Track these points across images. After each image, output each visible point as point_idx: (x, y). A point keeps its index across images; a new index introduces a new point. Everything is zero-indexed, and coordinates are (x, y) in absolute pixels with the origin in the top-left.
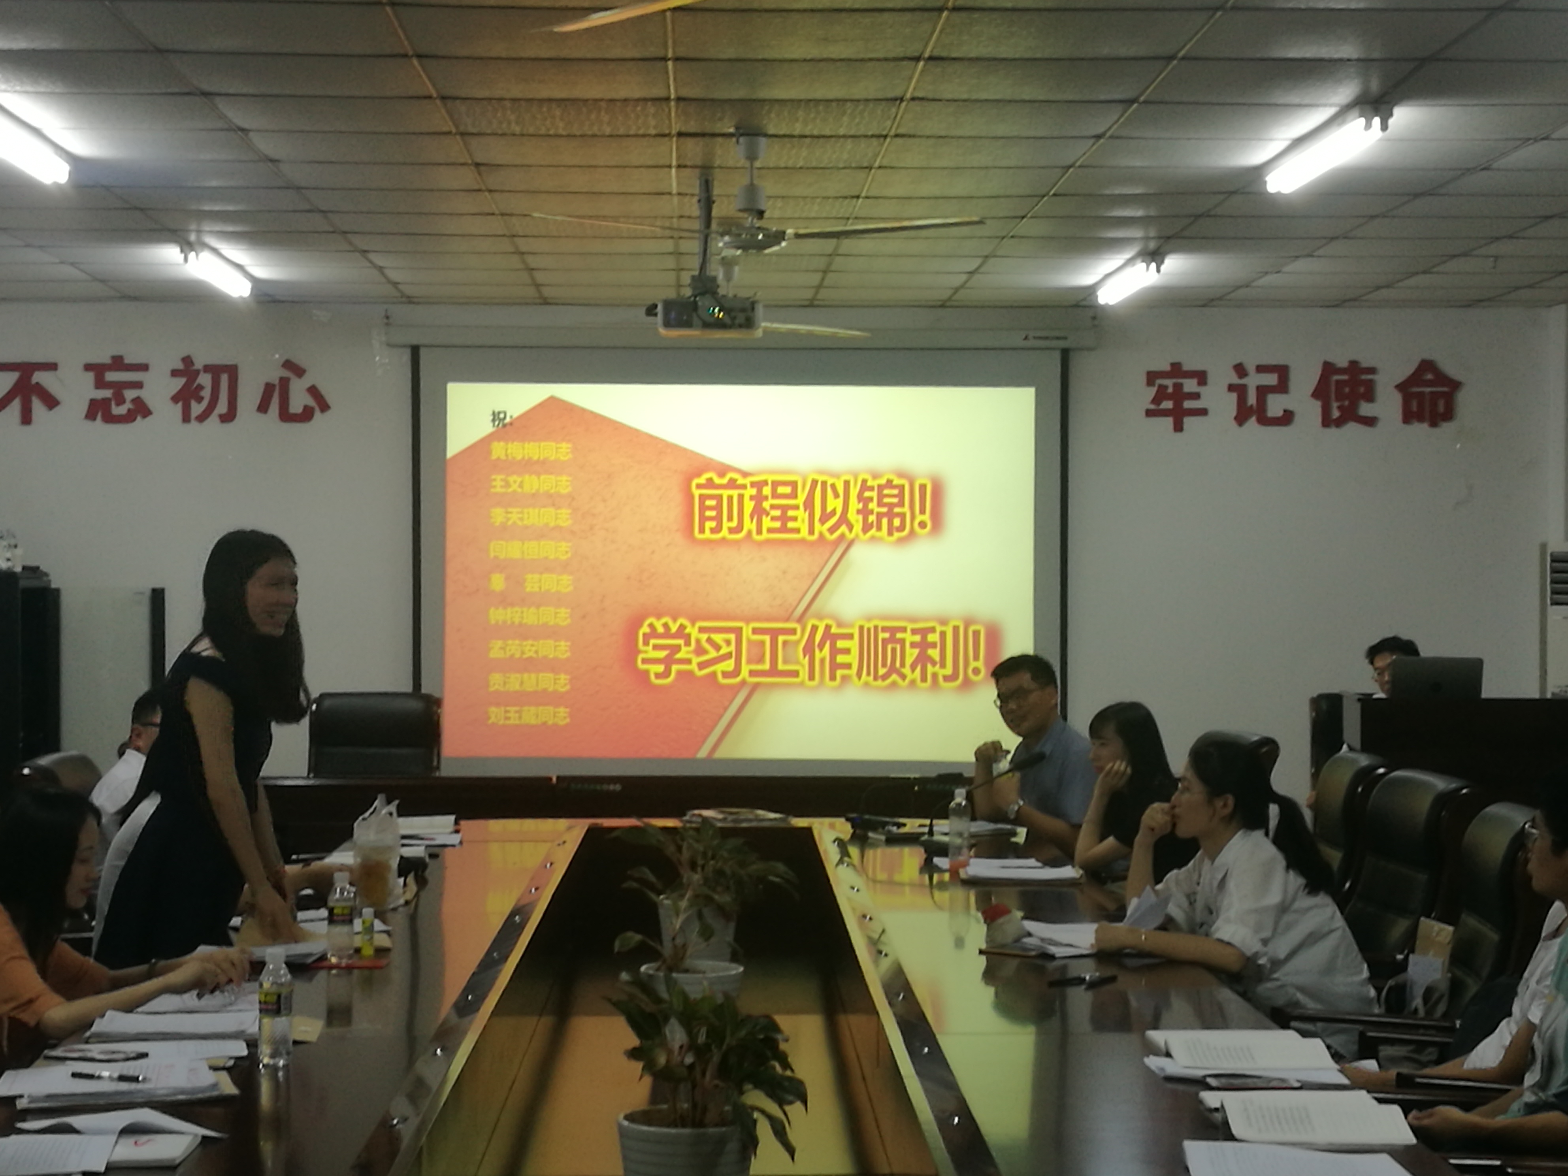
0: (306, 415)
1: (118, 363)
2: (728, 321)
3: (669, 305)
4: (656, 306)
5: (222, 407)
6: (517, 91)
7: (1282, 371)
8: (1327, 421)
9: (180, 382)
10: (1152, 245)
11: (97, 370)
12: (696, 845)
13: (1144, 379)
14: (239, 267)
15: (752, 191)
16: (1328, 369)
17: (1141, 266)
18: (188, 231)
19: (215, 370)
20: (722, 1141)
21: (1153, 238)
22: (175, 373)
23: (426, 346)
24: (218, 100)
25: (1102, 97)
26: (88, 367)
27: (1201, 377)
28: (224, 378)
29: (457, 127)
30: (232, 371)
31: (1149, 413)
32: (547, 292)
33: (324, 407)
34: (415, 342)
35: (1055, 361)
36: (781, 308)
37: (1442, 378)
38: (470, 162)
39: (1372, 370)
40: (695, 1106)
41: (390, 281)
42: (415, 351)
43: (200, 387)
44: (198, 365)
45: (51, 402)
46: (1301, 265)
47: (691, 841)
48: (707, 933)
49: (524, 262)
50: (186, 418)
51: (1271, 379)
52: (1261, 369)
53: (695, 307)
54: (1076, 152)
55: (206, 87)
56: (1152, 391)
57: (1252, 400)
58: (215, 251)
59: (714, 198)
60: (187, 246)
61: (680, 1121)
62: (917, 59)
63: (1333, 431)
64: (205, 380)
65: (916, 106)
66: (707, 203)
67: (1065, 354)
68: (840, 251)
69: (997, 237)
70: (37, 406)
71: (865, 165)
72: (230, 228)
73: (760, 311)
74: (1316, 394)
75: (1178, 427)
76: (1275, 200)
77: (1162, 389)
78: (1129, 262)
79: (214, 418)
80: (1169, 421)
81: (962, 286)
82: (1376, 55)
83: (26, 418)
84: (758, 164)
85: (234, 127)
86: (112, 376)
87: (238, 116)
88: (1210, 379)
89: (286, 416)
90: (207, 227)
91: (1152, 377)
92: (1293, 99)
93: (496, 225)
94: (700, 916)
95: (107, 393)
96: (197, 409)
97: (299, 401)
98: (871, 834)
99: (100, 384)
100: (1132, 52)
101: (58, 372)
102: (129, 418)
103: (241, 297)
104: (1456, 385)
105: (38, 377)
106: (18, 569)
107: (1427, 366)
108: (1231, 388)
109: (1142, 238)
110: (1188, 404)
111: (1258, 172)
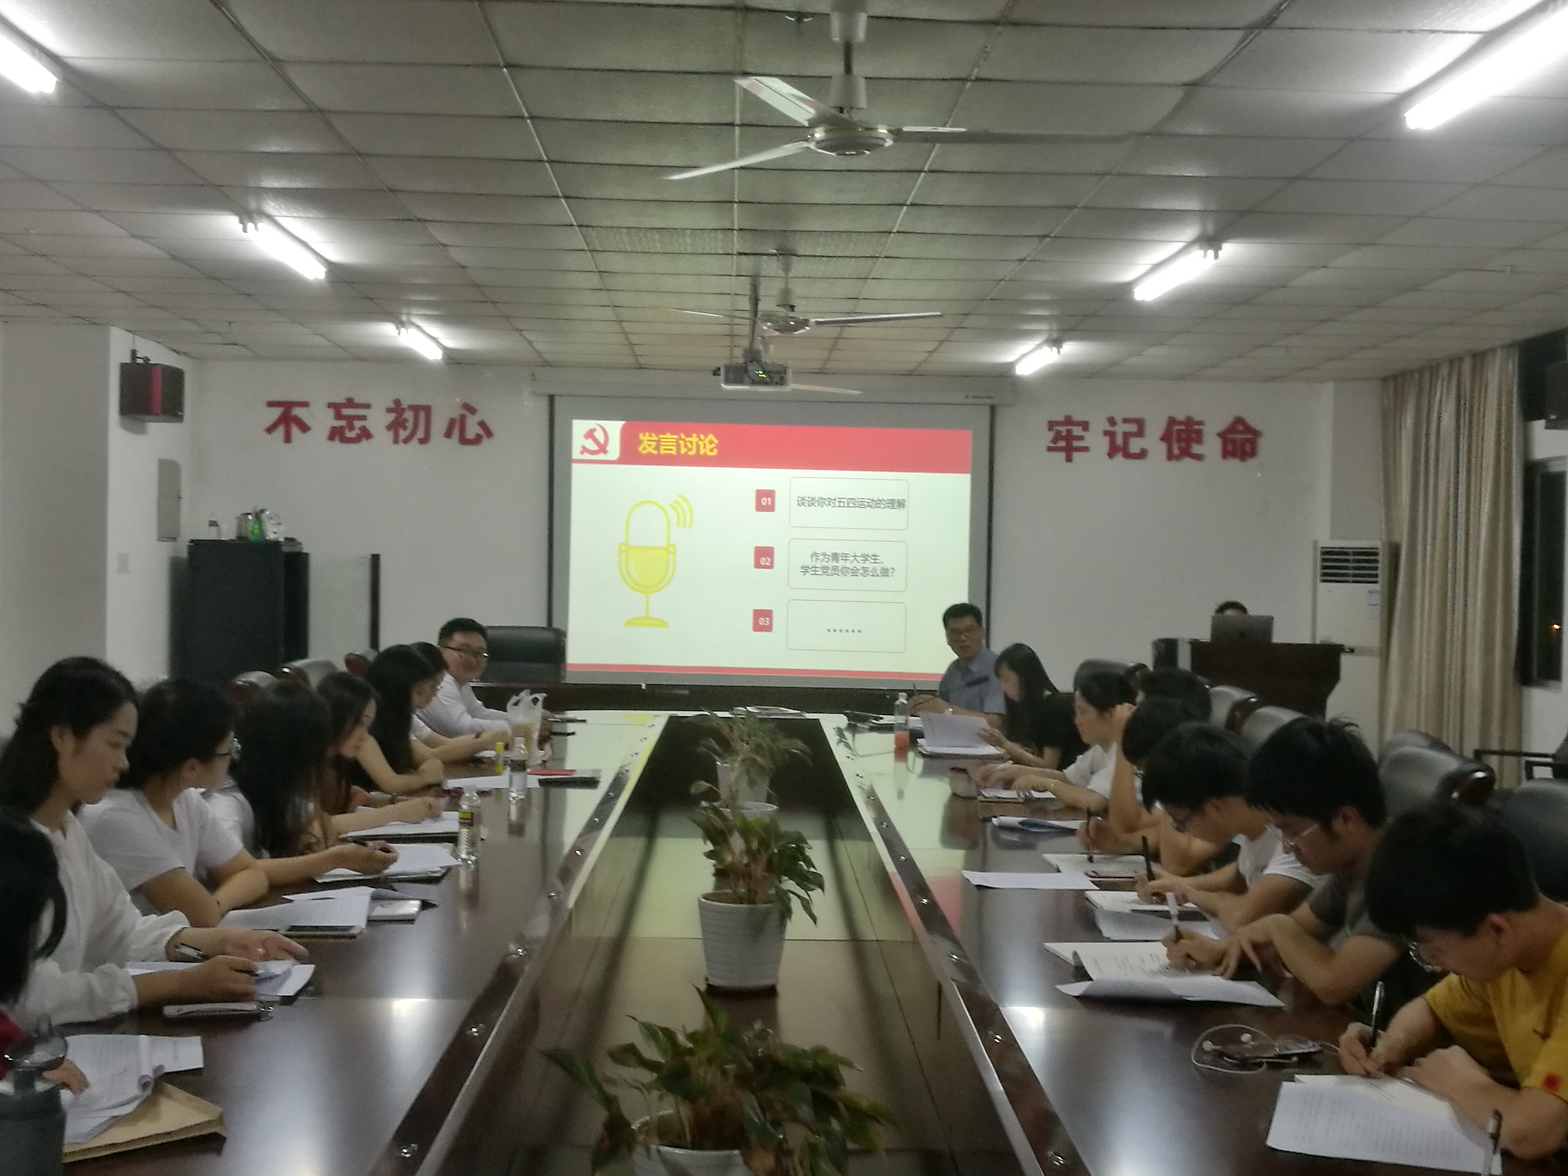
0: (477, 440)
1: (350, 403)
2: (768, 380)
3: (728, 369)
4: (719, 369)
5: (420, 434)
6: (632, 222)
7: (1140, 423)
8: (1170, 456)
9: (392, 417)
10: (1055, 335)
11: (336, 407)
12: (743, 727)
13: (1045, 426)
14: (434, 339)
15: (786, 293)
16: (1172, 421)
17: (1046, 349)
18: (401, 314)
19: (416, 409)
20: (767, 914)
21: (1055, 330)
22: (389, 410)
23: (557, 395)
24: (428, 224)
25: (1026, 233)
26: (330, 405)
27: (1085, 425)
28: (422, 415)
29: (588, 245)
30: (427, 409)
31: (1050, 449)
32: (642, 360)
33: (489, 434)
34: (551, 392)
35: (986, 412)
36: (804, 374)
37: (1249, 429)
38: (595, 270)
39: (1201, 423)
40: (749, 890)
41: (535, 350)
42: (552, 398)
43: (406, 420)
44: (405, 404)
45: (304, 428)
46: (1154, 351)
47: (740, 725)
48: (752, 783)
49: (628, 339)
50: (396, 441)
51: (1133, 428)
52: (1126, 421)
53: (746, 370)
54: (1008, 270)
55: (420, 216)
56: (1051, 434)
57: (1119, 441)
58: (418, 327)
59: (760, 297)
60: (400, 324)
61: (740, 900)
62: (902, 205)
63: (1174, 464)
64: (409, 415)
65: (900, 237)
66: (755, 301)
67: (993, 408)
68: (843, 336)
69: (949, 328)
70: (295, 431)
71: (863, 276)
72: (430, 313)
73: (790, 374)
74: (1162, 439)
75: (1069, 459)
76: (1139, 306)
77: (1058, 433)
78: (1039, 346)
79: (414, 442)
80: (1062, 455)
81: (925, 361)
82: (1212, 207)
83: (288, 439)
84: (790, 275)
85: (437, 243)
86: (346, 412)
87: (441, 235)
88: (1091, 427)
89: (464, 441)
90: (414, 311)
91: (1051, 425)
92: (1155, 236)
93: (609, 313)
94: (748, 773)
95: (342, 423)
96: (403, 434)
97: (472, 430)
98: (859, 725)
99: (338, 416)
100: (1048, 202)
101: (309, 408)
102: (356, 440)
103: (436, 360)
104: (1256, 434)
105: (297, 412)
106: (282, 540)
107: (1239, 421)
108: (1106, 433)
109: (1048, 330)
110: (1076, 444)
111: (1127, 287)
